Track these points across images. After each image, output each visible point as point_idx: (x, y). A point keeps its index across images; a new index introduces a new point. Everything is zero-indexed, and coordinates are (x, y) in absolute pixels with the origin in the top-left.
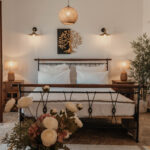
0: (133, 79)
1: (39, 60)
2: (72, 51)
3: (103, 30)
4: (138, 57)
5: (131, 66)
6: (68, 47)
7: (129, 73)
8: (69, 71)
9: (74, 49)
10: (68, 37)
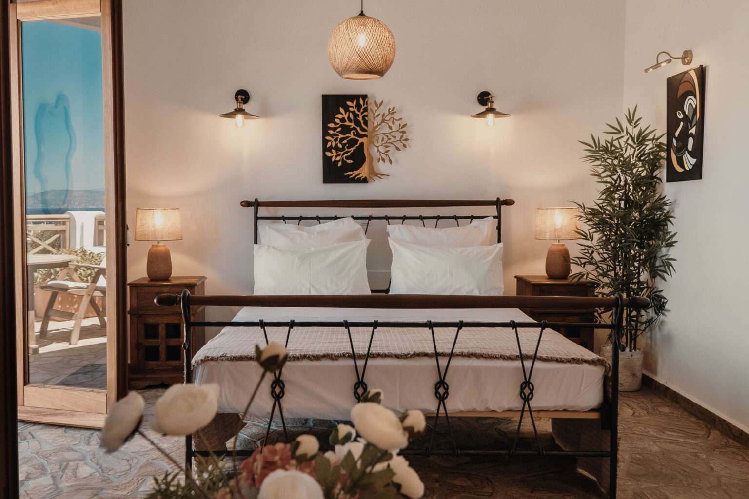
0: (591, 273)
1: (257, 204)
2: (374, 174)
3: (484, 98)
4: (609, 193)
5: (585, 227)
6: (359, 158)
7: (575, 251)
8: (365, 242)
9: (382, 167)
10: (361, 122)
